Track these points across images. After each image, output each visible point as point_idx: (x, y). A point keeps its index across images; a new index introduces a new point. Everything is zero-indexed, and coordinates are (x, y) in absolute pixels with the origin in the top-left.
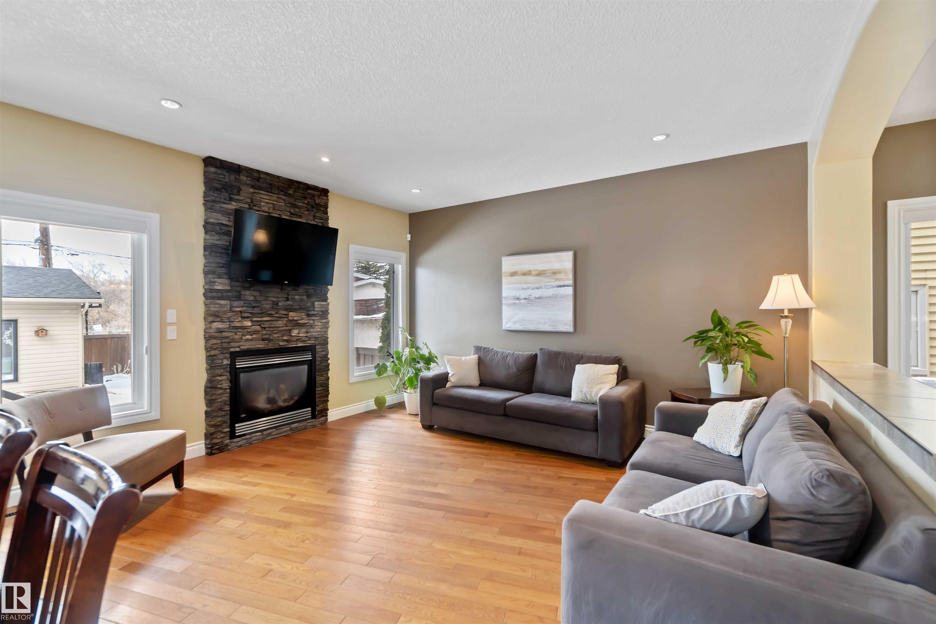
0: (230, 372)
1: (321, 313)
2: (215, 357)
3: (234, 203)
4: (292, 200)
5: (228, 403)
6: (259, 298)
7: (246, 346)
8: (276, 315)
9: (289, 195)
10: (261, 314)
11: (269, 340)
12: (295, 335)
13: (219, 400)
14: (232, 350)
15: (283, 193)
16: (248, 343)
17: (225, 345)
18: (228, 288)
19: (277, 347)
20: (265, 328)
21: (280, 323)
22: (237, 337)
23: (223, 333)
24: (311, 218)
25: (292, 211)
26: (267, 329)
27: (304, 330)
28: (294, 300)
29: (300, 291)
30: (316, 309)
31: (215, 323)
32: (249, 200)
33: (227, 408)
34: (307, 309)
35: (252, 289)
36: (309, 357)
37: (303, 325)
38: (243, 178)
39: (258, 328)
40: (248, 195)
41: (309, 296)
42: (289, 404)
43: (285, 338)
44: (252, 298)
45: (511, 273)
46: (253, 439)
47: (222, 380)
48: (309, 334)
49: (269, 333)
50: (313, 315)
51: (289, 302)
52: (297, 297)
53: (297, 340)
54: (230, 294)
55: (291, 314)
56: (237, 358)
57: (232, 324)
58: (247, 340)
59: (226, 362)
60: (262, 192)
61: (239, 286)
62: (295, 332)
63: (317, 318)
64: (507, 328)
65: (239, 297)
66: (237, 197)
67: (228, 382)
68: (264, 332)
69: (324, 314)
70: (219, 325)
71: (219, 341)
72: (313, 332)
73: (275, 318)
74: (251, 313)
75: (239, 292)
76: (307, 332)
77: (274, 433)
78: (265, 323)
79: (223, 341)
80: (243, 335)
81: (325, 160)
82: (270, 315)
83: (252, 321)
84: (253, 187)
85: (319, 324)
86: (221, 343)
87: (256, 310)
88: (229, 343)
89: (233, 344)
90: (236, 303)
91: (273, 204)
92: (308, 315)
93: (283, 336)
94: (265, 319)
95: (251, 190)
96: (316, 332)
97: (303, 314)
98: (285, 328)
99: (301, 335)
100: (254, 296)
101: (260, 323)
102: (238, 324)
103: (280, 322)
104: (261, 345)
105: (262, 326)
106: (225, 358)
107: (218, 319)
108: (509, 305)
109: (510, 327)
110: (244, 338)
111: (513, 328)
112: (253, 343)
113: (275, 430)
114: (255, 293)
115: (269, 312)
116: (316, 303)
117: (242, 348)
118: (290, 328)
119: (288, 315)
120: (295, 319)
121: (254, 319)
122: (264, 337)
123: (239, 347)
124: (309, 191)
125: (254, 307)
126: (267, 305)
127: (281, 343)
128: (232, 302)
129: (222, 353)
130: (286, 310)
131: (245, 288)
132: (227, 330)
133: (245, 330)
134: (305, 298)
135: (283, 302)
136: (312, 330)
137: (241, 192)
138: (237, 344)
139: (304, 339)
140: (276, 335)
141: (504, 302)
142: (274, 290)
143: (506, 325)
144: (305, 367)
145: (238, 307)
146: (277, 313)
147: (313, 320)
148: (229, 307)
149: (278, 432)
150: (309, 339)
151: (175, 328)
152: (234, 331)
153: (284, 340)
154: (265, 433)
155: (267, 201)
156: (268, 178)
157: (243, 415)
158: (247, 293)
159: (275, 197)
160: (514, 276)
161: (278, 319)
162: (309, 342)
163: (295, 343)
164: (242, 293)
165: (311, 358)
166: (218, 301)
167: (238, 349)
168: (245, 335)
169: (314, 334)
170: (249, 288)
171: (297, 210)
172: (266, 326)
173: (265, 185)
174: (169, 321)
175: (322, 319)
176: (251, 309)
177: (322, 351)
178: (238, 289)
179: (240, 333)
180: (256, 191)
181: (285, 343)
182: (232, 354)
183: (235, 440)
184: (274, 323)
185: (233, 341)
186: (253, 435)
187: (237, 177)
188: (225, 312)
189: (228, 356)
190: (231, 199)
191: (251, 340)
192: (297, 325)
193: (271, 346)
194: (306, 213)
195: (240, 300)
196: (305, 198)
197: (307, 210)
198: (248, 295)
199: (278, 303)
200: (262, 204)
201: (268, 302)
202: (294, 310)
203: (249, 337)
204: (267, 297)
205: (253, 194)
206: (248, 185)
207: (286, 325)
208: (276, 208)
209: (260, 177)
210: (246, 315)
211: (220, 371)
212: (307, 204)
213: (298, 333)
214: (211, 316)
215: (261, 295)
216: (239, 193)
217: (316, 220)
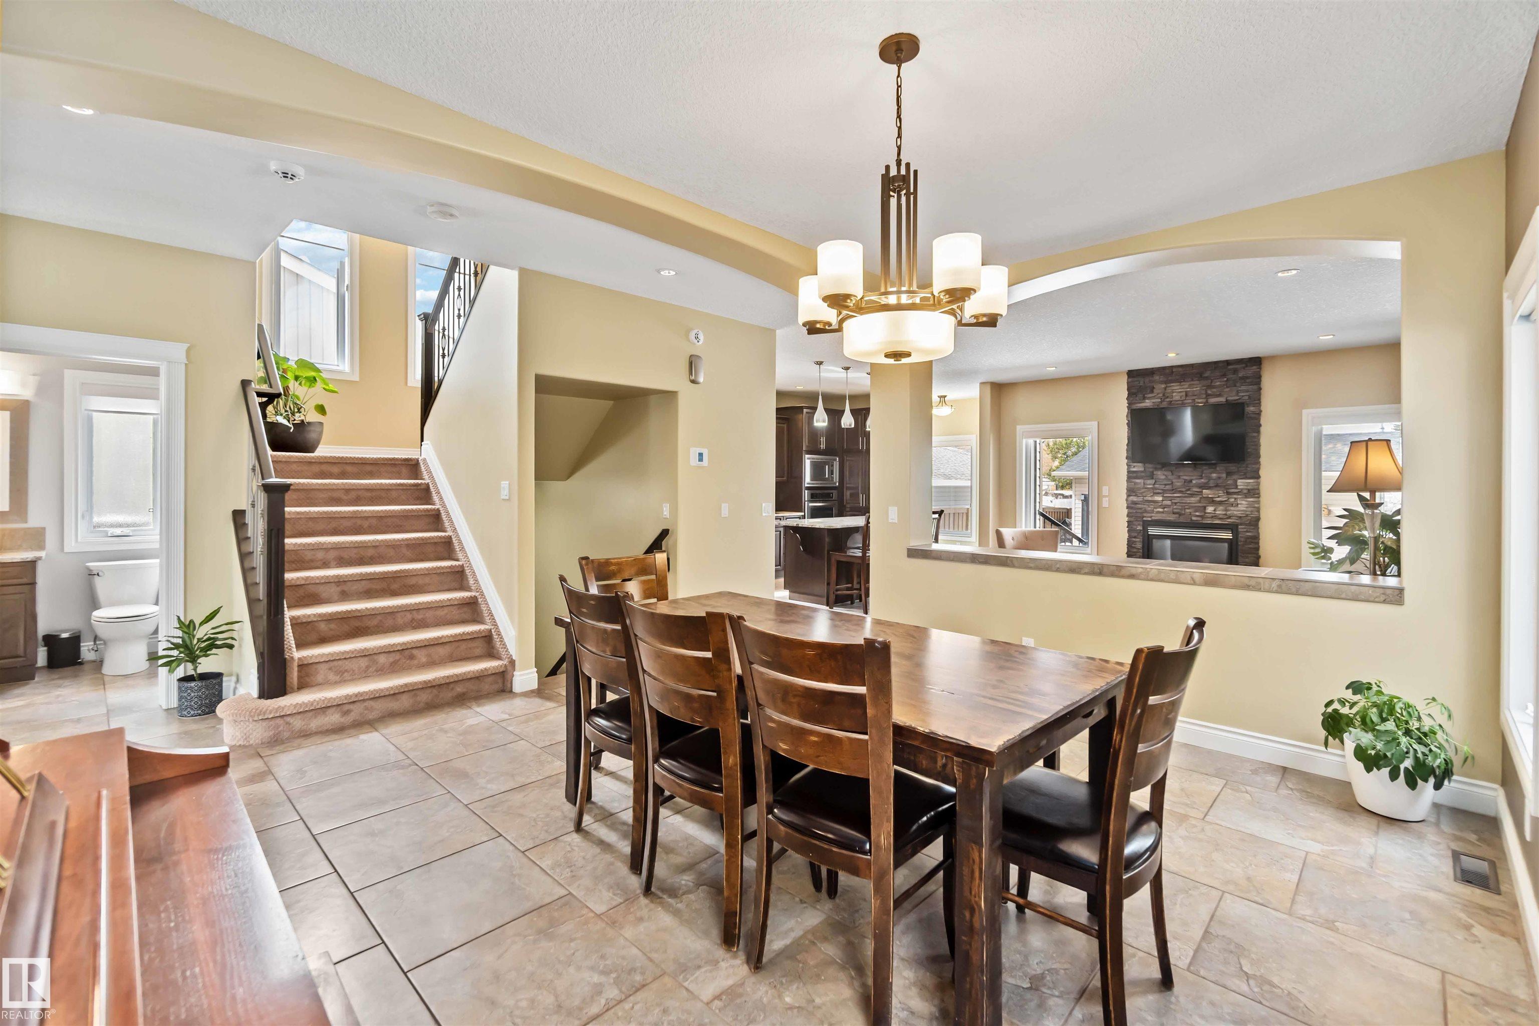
0: (1143, 536)
1: (1245, 491)
2: (1131, 523)
3: (1147, 401)
4: (1208, 382)
6: (1170, 477)
7: (1156, 517)
8: (1188, 492)
9: (1207, 378)
10: (1174, 490)
11: (1180, 514)
12: (1211, 512)
14: (1145, 519)
15: (1197, 378)
16: (1159, 515)
17: (1139, 515)
18: (1142, 469)
19: (1189, 521)
20: (1176, 503)
21: (1193, 500)
22: (1149, 509)
23: (1138, 505)
24: (1234, 393)
25: (1209, 392)
26: (1179, 504)
27: (1221, 508)
28: (1210, 479)
29: (1218, 469)
30: (1239, 487)
31: (1131, 497)
32: (1161, 395)
34: (1226, 487)
35: (1163, 469)
36: (1228, 535)
37: (1221, 503)
38: (1156, 378)
39: (1169, 503)
40: (1160, 391)
41: (1229, 474)
43: (1197, 514)
44: (1163, 477)
47: (1135, 542)
48: (1229, 513)
49: (1180, 508)
50: (1232, 493)
51: (1202, 480)
52: (1214, 475)
53: (1212, 517)
54: (1143, 474)
55: (1204, 491)
56: (1148, 526)
57: (1146, 498)
58: (1158, 512)
59: (1140, 528)
60: (1173, 384)
61: (1152, 468)
62: (1210, 509)
63: (1239, 496)
65: (1152, 476)
66: (1150, 395)
67: (1141, 543)
68: (1175, 507)
69: (1254, 493)
70: (1134, 499)
71: (1135, 511)
72: (1233, 511)
73: (1186, 495)
74: (1162, 490)
75: (1153, 472)
76: (1226, 510)
78: (1175, 498)
80: (1154, 508)
82: (1181, 492)
83: (1163, 496)
84: (1166, 383)
85: (1244, 502)
87: (1168, 487)
88: (1141, 513)
89: (1144, 515)
90: (1149, 482)
91: (1186, 392)
92: (1228, 493)
93: (1196, 511)
94: (1175, 495)
95: (1163, 386)
96: (1238, 511)
97: (1221, 492)
98: (1199, 505)
99: (1217, 512)
100: (1166, 476)
101: (1171, 499)
102: (1150, 499)
103: (1193, 499)
104: (1172, 518)
105: (1173, 501)
106: (1139, 525)
107: (1134, 494)
110: (1155, 510)
112: (1164, 515)
114: (1166, 473)
115: (1178, 490)
116: (1239, 481)
117: (1153, 518)
118: (1205, 505)
119: (1202, 492)
120: (1210, 496)
121: (1165, 495)
122: (1175, 511)
123: (1151, 517)
124: (1230, 367)
125: (1165, 485)
126: (1178, 483)
127: (1194, 518)
128: (1146, 481)
129: (1136, 521)
130: (1200, 487)
131: (1156, 469)
132: (1140, 503)
133: (1157, 504)
134: (1224, 475)
135: (1197, 480)
136: (1232, 508)
137: (1155, 390)
138: (1149, 515)
139: (1221, 516)
140: (1188, 511)
142: (1187, 470)
144: (1226, 545)
145: (1150, 484)
146: (1189, 490)
147: (1235, 499)
148: (1142, 484)
150: (1229, 517)
151: (1107, 499)
152: (1147, 504)
153: (1197, 516)
155: (1180, 390)
156: (1180, 369)
158: (1159, 473)
159: (1186, 385)
161: (1190, 496)
162: (1230, 520)
163: (1210, 519)
164: (1155, 473)
165: (1231, 537)
166: (1134, 480)
167: (1150, 519)
168: (1157, 508)
169: (1235, 513)
170: (1161, 469)
171: (1215, 390)
172: (1177, 501)
173: (1177, 377)
174: (1103, 494)
175: (1246, 497)
176: (1163, 486)
177: (1247, 532)
178: (1151, 470)
179: (1152, 506)
180: (1169, 385)
181: (1199, 519)
182: (1144, 522)
184: (1185, 499)
185: (1146, 511)
187: (1151, 378)
188: (1139, 489)
189: (1141, 523)
190: (1144, 398)
191: (1163, 512)
192: (1212, 502)
193: (1182, 520)
194: (1227, 390)
195: (1153, 479)
196: (1224, 375)
197: (1227, 387)
198: (1160, 474)
199: (1191, 481)
200: (1174, 394)
201: (1179, 480)
202: (1209, 488)
203: (1161, 510)
204: (1179, 477)
205: (1165, 389)
206: (1161, 383)
207: (1200, 502)
208: (1190, 394)
209: (1172, 372)
210: (1158, 491)
211: (1136, 534)
212: (1227, 380)
213: (1215, 510)
214: (1131, 492)
215: (1173, 474)
216: (1152, 392)
217: (1240, 394)
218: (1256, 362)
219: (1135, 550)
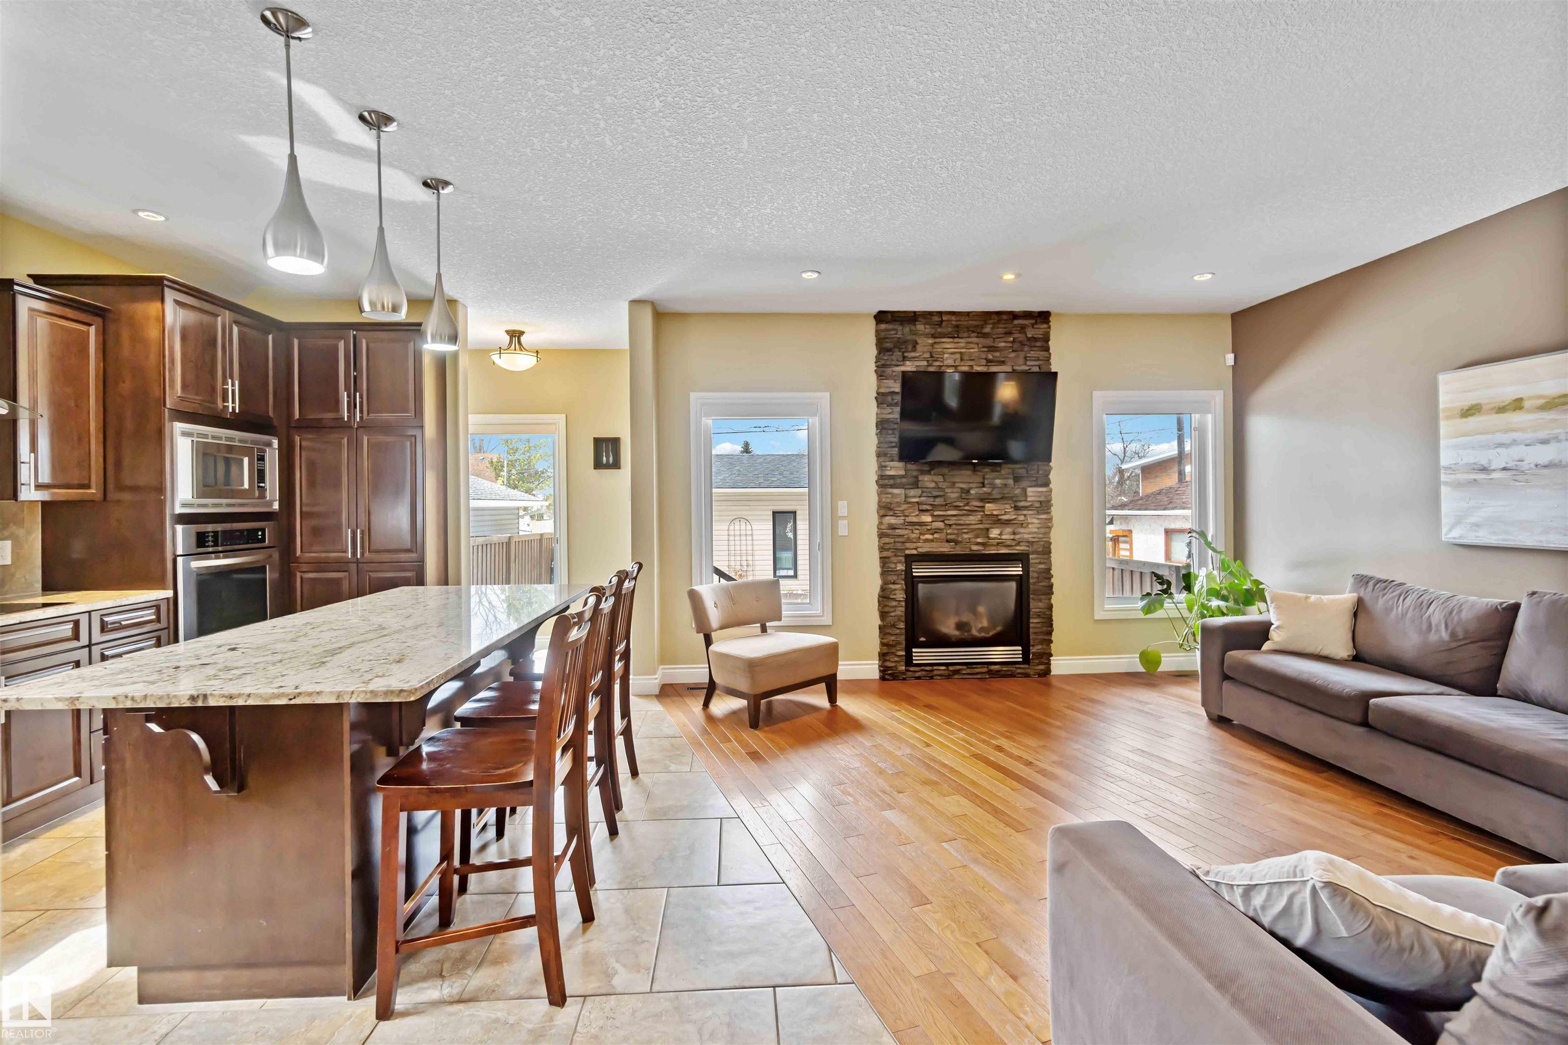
0: (906, 580)
1: (1037, 505)
2: (887, 560)
3: (908, 363)
4: (988, 342)
5: (903, 619)
6: (941, 485)
7: (925, 548)
8: (966, 508)
9: (985, 336)
10: (946, 506)
11: (956, 542)
12: (995, 536)
13: (893, 614)
14: (907, 552)
15: (975, 334)
16: (928, 544)
17: (899, 546)
18: (902, 473)
19: (968, 552)
20: (950, 525)
21: (973, 519)
22: (913, 536)
23: (897, 531)
24: (1021, 361)
25: (990, 357)
26: (954, 527)
27: (1009, 530)
28: (994, 487)
29: (1003, 472)
30: (1029, 499)
31: (888, 518)
32: (927, 355)
33: (902, 625)
34: (1014, 499)
35: (932, 472)
36: (1017, 570)
37: (1008, 523)
38: (920, 327)
39: (940, 525)
40: (926, 349)
41: (1017, 479)
42: (987, 636)
43: (979, 540)
44: (932, 485)
45: (1462, 410)
46: (935, 672)
47: (895, 590)
48: (1017, 537)
49: (956, 532)
50: (1022, 507)
51: (985, 489)
52: (998, 482)
53: (998, 544)
54: (904, 480)
55: (988, 506)
56: (913, 564)
57: (908, 519)
58: (926, 541)
59: (901, 567)
60: (944, 340)
61: (916, 470)
62: (994, 533)
63: (1030, 512)
64: (1454, 538)
65: (916, 484)
66: (913, 354)
67: (903, 592)
68: (949, 531)
69: (1045, 506)
70: (892, 520)
71: (892, 541)
72: (1024, 533)
73: (965, 512)
74: (931, 505)
75: (916, 477)
76: (1014, 533)
77: (964, 672)
78: (949, 518)
79: (897, 540)
80: (921, 534)
81: (1009, 277)
82: (957, 508)
83: (933, 516)
84: (933, 336)
85: (1035, 521)
86: (895, 542)
87: (939, 501)
88: (904, 543)
89: (908, 545)
90: (912, 492)
91: (961, 353)
92: (1017, 508)
93: (977, 537)
94: (950, 513)
95: (931, 341)
96: (1029, 533)
97: (1008, 506)
98: (980, 526)
99: (1004, 537)
100: (936, 482)
101: (943, 519)
102: (915, 520)
103: (971, 518)
104: (946, 548)
105: (947, 522)
106: (900, 562)
107: (891, 513)
108: (1458, 485)
109: (1460, 537)
110: (921, 537)
111: (1471, 539)
112: (934, 545)
113: (965, 667)
114: (936, 478)
115: (955, 504)
116: (1029, 490)
117: (920, 550)
118: (987, 526)
119: (984, 507)
120: (995, 513)
121: (936, 513)
122: (949, 537)
123: (916, 549)
124: (1016, 322)
125: (935, 497)
126: (953, 495)
127: (974, 548)
128: (908, 491)
129: (895, 556)
130: (982, 500)
131: (923, 472)
132: (901, 526)
133: (925, 527)
134: (1011, 482)
135: (977, 490)
136: (1022, 530)
137: (918, 347)
138: (914, 545)
139: (1009, 543)
140: (966, 536)
141: (1443, 478)
142: (964, 472)
143: (1451, 533)
144: (1013, 585)
145: (914, 497)
146: (967, 504)
147: (1025, 515)
148: (903, 496)
149: (969, 671)
150: (1018, 544)
151: (846, 522)
152: (910, 527)
153: (978, 544)
154: (951, 668)
155: (952, 350)
156: (953, 318)
157: (922, 639)
158: (926, 478)
159: (962, 342)
160: (1472, 415)
161: (969, 513)
162: (1018, 548)
163: (995, 548)
164: (920, 478)
165: (1021, 573)
166: (891, 490)
167: (914, 552)
168: (924, 534)
169: (1026, 536)
170: (928, 472)
171: (997, 354)
172: (951, 522)
173: (950, 330)
174: (840, 514)
175: (1038, 513)
176: (932, 499)
177: (1040, 563)
178: (915, 473)
179: (917, 531)
180: (938, 340)
181: (980, 548)
182: (907, 557)
183: (912, 669)
184: (964, 518)
185: (909, 540)
186: (935, 668)
187: (913, 328)
188: (899, 504)
189: (903, 559)
190: (904, 358)
191: (932, 541)
192: (997, 521)
193: (958, 550)
194: (1013, 355)
195: (918, 488)
196: (1009, 333)
197: (1013, 351)
198: (927, 480)
199: (968, 492)
200: (946, 356)
201: (955, 490)
202: (993, 501)
203: (929, 537)
204: (954, 483)
205: (932, 345)
206: (927, 335)
207: (981, 522)
208: (966, 357)
209: (942, 321)
210: (925, 507)
211: (895, 578)
212: (1013, 342)
213: (1000, 534)
214: (885, 509)
215: (945, 481)
216: (914, 349)
217: (1028, 363)
218: (1044, 317)
219: (894, 603)
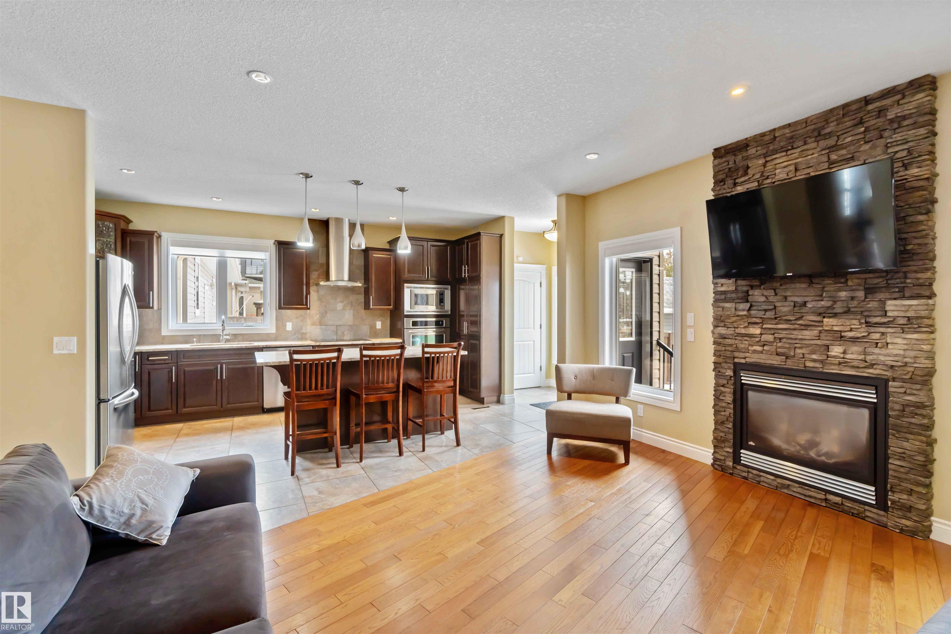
0: (735, 385)
1: (902, 321)
2: (718, 365)
3: (739, 185)
4: (831, 142)
5: (731, 419)
6: (771, 299)
7: (753, 359)
8: (800, 322)
9: (827, 136)
10: (777, 319)
11: (788, 356)
12: (837, 354)
13: (723, 413)
14: (736, 360)
15: (813, 139)
16: (756, 356)
17: (728, 354)
18: (733, 288)
19: (801, 367)
20: (781, 339)
21: (808, 334)
22: (743, 346)
23: (727, 340)
24: (879, 150)
25: (834, 157)
26: (784, 340)
27: (855, 348)
28: (836, 299)
29: (850, 283)
30: (889, 314)
31: (719, 328)
32: (758, 174)
33: (730, 425)
34: (866, 314)
35: (762, 287)
36: (870, 396)
37: (854, 340)
38: (752, 151)
39: (770, 338)
40: (758, 170)
41: (870, 291)
42: (827, 461)
43: (814, 357)
44: (763, 299)
46: (762, 479)
47: (724, 392)
48: (870, 358)
49: (787, 346)
50: (876, 323)
51: (823, 303)
52: (842, 294)
53: (840, 364)
54: (734, 295)
55: (825, 320)
56: (741, 371)
57: (738, 331)
58: (755, 352)
59: (730, 373)
60: (774, 157)
61: (747, 285)
62: (836, 350)
63: (890, 330)
65: (746, 298)
66: (743, 179)
67: (731, 395)
68: (779, 344)
70: (722, 330)
71: (724, 349)
72: (879, 354)
73: (797, 326)
74: (761, 318)
75: (747, 292)
76: (866, 353)
77: (795, 490)
78: (780, 331)
79: (727, 348)
80: (749, 345)
81: (738, 92)
82: (787, 321)
83: (762, 328)
84: (765, 156)
85: (900, 341)
86: (725, 350)
87: (769, 314)
88: (733, 351)
89: (736, 354)
90: (742, 306)
91: (795, 163)
92: (869, 324)
93: (813, 352)
94: (780, 326)
95: (762, 161)
96: (885, 355)
97: (855, 322)
98: (818, 342)
99: (848, 356)
100: (766, 296)
101: (772, 332)
102: (743, 331)
104: (776, 361)
105: (776, 335)
106: (729, 368)
107: (722, 324)
110: (750, 348)
112: (763, 356)
113: (797, 485)
114: (766, 293)
115: (785, 318)
116: (889, 302)
117: (749, 360)
118: (827, 342)
119: (823, 322)
120: (836, 328)
121: (765, 326)
122: (780, 350)
123: (745, 358)
124: (870, 107)
125: (766, 310)
126: (784, 308)
127: (809, 364)
128: (738, 305)
129: (725, 362)
130: (820, 314)
131: (752, 287)
132: (731, 337)
133: (753, 339)
134: (861, 294)
135: (813, 303)
136: (877, 351)
137: (749, 171)
138: (742, 355)
139: (855, 364)
140: (798, 351)
142: (798, 285)
144: (865, 412)
145: (743, 310)
146: (801, 318)
147: (883, 334)
148: (733, 309)
149: (799, 490)
150: (872, 366)
151: (692, 330)
152: (740, 338)
153: (814, 361)
154: (779, 480)
155: (786, 164)
156: (787, 131)
157: (751, 443)
158: (756, 292)
159: (798, 152)
161: (803, 327)
162: (871, 371)
163: (837, 367)
164: (751, 293)
165: (875, 401)
166: (722, 304)
167: (743, 361)
168: (752, 346)
169: (882, 358)
170: (759, 287)
172: (781, 336)
173: (783, 144)
174: (688, 324)
175: (904, 332)
176: (763, 313)
177: (907, 394)
178: (745, 289)
179: (747, 342)
180: (768, 159)
181: (817, 365)
182: (735, 364)
183: (738, 467)
184: (795, 332)
185: (737, 350)
186: (762, 474)
187: (745, 154)
188: (728, 317)
189: (733, 366)
190: (735, 185)
191: (761, 352)
192: (840, 338)
193: (790, 364)
194: (867, 147)
195: (747, 301)
196: (861, 122)
197: (866, 142)
198: (757, 295)
199: (805, 304)
200: (777, 171)
201: (786, 304)
202: (835, 315)
203: (759, 348)
204: (786, 298)
205: (764, 165)
206: (758, 157)
207: (819, 337)
208: (801, 167)
209: (775, 138)
210: (754, 320)
211: (725, 382)
212: (867, 130)
213: (844, 352)
214: (719, 321)
215: (776, 294)
216: (746, 173)
217: (890, 150)
218: (926, 84)
219: (724, 404)
